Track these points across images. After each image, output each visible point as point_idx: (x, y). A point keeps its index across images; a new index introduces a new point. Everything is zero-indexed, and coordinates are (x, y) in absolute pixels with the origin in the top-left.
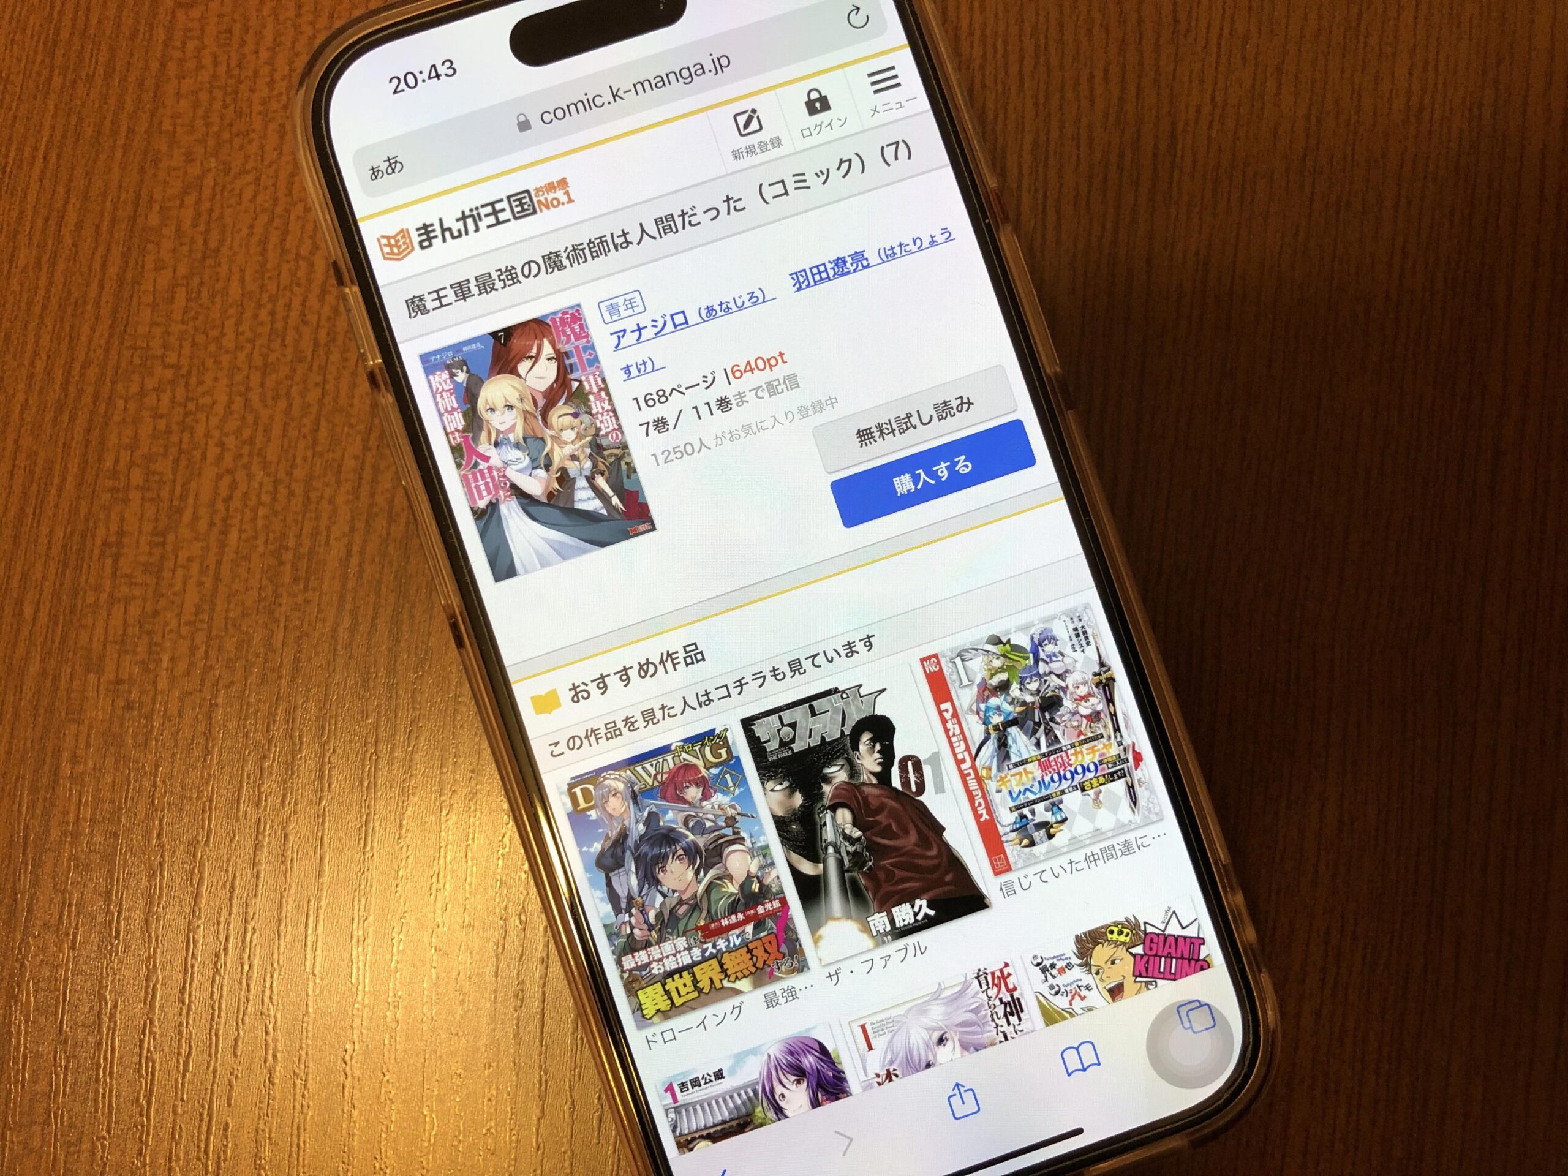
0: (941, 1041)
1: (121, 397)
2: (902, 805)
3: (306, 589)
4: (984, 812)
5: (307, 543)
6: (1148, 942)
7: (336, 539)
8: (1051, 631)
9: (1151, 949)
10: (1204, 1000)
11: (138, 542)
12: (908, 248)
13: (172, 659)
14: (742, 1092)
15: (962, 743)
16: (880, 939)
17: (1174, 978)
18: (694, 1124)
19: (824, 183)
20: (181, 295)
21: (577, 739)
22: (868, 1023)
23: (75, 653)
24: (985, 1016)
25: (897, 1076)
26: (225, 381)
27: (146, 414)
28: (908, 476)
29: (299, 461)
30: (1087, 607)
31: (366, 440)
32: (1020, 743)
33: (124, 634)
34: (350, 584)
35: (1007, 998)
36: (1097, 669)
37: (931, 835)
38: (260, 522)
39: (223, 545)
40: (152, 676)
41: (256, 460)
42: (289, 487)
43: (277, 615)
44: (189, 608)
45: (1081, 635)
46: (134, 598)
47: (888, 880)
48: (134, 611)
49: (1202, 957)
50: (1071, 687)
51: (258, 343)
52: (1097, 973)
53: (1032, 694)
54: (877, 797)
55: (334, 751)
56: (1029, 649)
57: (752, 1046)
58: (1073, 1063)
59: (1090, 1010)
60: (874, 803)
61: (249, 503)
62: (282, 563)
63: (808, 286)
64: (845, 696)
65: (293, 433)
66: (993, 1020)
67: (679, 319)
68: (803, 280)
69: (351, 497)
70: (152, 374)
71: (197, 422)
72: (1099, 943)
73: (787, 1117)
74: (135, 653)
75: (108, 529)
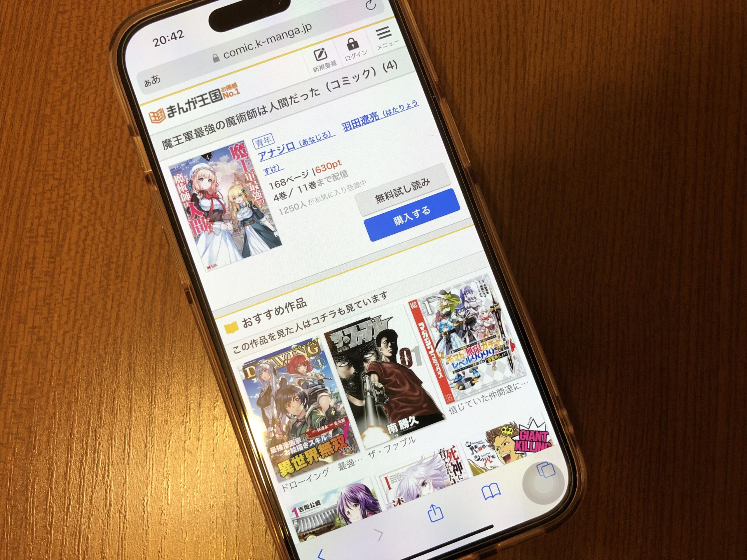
0: (424, 484)
1: (34, 194)
2: (402, 371)
3: (122, 282)
4: (441, 374)
5: (122, 259)
6: (521, 434)
7: (136, 258)
8: (470, 287)
9: (523, 437)
10: (549, 462)
11: (42, 261)
12: (397, 110)
13: (59, 316)
14: (329, 511)
15: (429, 341)
16: (393, 436)
17: (535, 451)
18: (307, 527)
19: (357, 81)
20: (61, 145)
21: (246, 345)
22: (388, 476)
23: (13, 314)
24: (444, 471)
25: (403, 501)
26: (82, 185)
27: (45, 202)
28: (400, 217)
29: (117, 221)
30: (486, 276)
31: (148, 211)
32: (457, 340)
33: (36, 305)
34: (143, 279)
35: (455, 463)
36: (492, 305)
37: (416, 385)
38: (100, 250)
39: (82, 262)
40: (50, 324)
41: (97, 221)
42: (113, 234)
43: (108, 294)
44: (67, 292)
45: (484, 289)
46: (41, 288)
47: (396, 407)
48: (41, 294)
49: (547, 441)
50: (480, 314)
51: (97, 167)
52: (497, 450)
53: (461, 317)
54: (390, 368)
55: (136, 357)
56: (459, 296)
57: (333, 489)
58: (488, 494)
59: (495, 467)
60: (389, 371)
61: (94, 242)
62: (110, 270)
63: (351, 129)
64: (373, 321)
65: (115, 208)
66: (448, 473)
67: (290, 146)
68: (348, 126)
69: (142, 238)
70: (48, 183)
71: (70, 204)
72: (498, 435)
73: (351, 523)
74: (42, 314)
75: (28, 256)
